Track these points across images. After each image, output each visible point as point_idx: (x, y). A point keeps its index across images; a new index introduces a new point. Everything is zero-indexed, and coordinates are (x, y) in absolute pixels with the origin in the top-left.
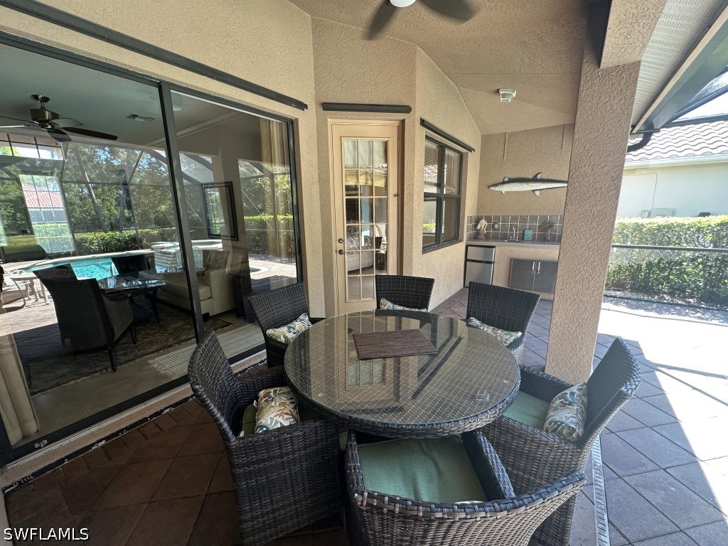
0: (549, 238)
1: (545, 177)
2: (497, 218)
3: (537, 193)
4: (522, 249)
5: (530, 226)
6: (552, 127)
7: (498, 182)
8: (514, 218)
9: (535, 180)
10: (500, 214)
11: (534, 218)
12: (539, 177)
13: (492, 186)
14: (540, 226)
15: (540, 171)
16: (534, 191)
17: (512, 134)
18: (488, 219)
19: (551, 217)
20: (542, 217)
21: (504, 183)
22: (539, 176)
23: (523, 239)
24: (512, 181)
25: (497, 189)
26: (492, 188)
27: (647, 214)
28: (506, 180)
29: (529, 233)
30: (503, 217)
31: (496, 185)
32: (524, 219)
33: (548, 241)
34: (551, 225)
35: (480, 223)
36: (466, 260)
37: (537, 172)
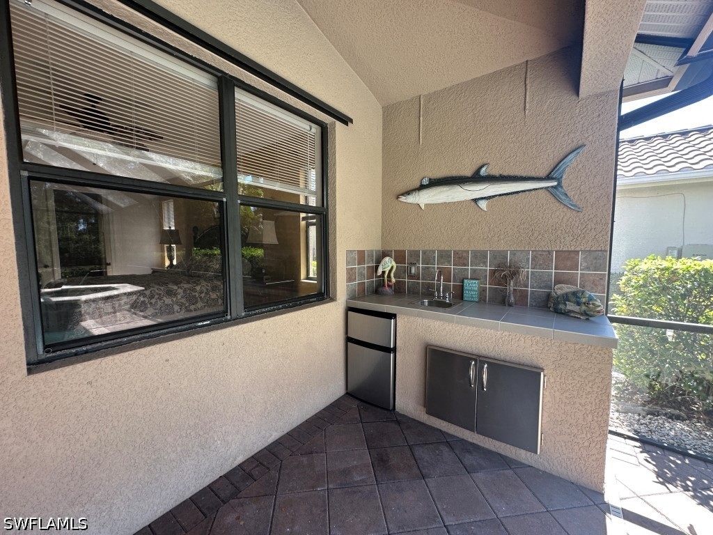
0: (512, 299)
1: (495, 172)
2: (415, 254)
3: (483, 205)
4: (449, 327)
5: (474, 271)
6: (501, 71)
7: (412, 187)
8: (444, 255)
9: (476, 178)
10: (420, 247)
11: (480, 256)
12: (483, 172)
13: (403, 195)
14: (493, 272)
15: (485, 161)
16: (476, 200)
17: (430, 97)
18: (399, 257)
19: (513, 253)
20: (495, 254)
21: (422, 187)
22: (484, 169)
23: (462, 298)
24: (435, 183)
25: (411, 199)
26: (403, 199)
27: (675, 253)
28: (425, 182)
29: (472, 287)
30: (424, 252)
31: (408, 193)
32: (461, 258)
33: (510, 305)
34: (514, 273)
35: (382, 263)
36: (349, 340)
37: (480, 163)
